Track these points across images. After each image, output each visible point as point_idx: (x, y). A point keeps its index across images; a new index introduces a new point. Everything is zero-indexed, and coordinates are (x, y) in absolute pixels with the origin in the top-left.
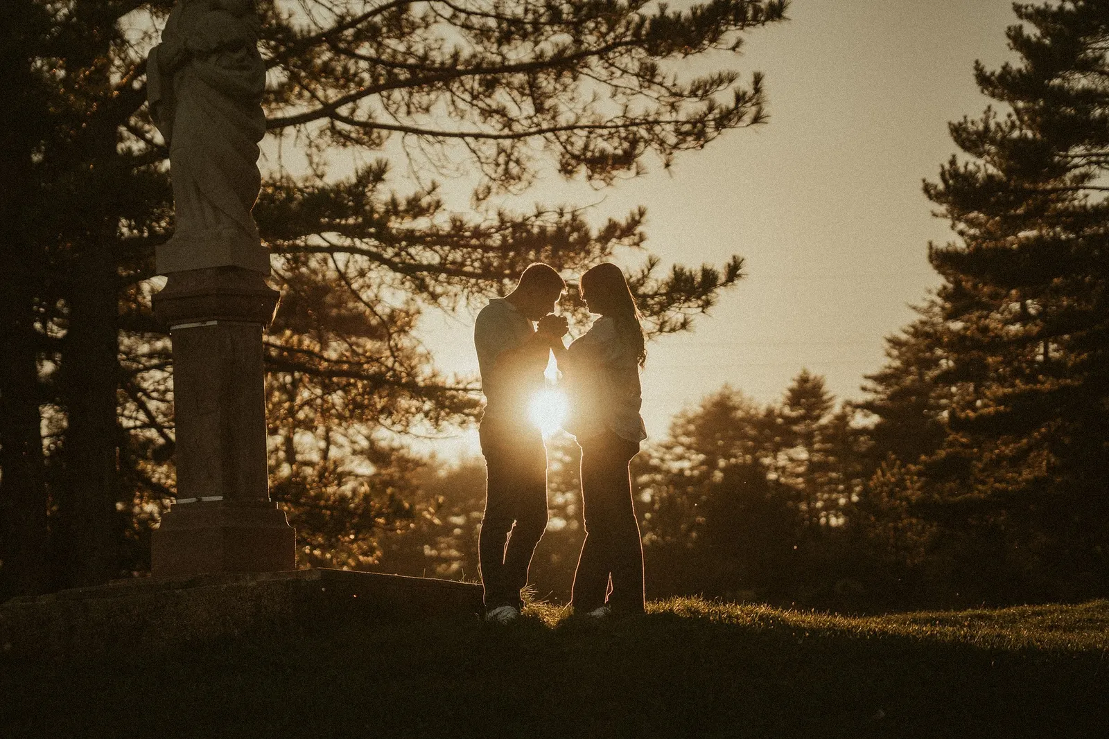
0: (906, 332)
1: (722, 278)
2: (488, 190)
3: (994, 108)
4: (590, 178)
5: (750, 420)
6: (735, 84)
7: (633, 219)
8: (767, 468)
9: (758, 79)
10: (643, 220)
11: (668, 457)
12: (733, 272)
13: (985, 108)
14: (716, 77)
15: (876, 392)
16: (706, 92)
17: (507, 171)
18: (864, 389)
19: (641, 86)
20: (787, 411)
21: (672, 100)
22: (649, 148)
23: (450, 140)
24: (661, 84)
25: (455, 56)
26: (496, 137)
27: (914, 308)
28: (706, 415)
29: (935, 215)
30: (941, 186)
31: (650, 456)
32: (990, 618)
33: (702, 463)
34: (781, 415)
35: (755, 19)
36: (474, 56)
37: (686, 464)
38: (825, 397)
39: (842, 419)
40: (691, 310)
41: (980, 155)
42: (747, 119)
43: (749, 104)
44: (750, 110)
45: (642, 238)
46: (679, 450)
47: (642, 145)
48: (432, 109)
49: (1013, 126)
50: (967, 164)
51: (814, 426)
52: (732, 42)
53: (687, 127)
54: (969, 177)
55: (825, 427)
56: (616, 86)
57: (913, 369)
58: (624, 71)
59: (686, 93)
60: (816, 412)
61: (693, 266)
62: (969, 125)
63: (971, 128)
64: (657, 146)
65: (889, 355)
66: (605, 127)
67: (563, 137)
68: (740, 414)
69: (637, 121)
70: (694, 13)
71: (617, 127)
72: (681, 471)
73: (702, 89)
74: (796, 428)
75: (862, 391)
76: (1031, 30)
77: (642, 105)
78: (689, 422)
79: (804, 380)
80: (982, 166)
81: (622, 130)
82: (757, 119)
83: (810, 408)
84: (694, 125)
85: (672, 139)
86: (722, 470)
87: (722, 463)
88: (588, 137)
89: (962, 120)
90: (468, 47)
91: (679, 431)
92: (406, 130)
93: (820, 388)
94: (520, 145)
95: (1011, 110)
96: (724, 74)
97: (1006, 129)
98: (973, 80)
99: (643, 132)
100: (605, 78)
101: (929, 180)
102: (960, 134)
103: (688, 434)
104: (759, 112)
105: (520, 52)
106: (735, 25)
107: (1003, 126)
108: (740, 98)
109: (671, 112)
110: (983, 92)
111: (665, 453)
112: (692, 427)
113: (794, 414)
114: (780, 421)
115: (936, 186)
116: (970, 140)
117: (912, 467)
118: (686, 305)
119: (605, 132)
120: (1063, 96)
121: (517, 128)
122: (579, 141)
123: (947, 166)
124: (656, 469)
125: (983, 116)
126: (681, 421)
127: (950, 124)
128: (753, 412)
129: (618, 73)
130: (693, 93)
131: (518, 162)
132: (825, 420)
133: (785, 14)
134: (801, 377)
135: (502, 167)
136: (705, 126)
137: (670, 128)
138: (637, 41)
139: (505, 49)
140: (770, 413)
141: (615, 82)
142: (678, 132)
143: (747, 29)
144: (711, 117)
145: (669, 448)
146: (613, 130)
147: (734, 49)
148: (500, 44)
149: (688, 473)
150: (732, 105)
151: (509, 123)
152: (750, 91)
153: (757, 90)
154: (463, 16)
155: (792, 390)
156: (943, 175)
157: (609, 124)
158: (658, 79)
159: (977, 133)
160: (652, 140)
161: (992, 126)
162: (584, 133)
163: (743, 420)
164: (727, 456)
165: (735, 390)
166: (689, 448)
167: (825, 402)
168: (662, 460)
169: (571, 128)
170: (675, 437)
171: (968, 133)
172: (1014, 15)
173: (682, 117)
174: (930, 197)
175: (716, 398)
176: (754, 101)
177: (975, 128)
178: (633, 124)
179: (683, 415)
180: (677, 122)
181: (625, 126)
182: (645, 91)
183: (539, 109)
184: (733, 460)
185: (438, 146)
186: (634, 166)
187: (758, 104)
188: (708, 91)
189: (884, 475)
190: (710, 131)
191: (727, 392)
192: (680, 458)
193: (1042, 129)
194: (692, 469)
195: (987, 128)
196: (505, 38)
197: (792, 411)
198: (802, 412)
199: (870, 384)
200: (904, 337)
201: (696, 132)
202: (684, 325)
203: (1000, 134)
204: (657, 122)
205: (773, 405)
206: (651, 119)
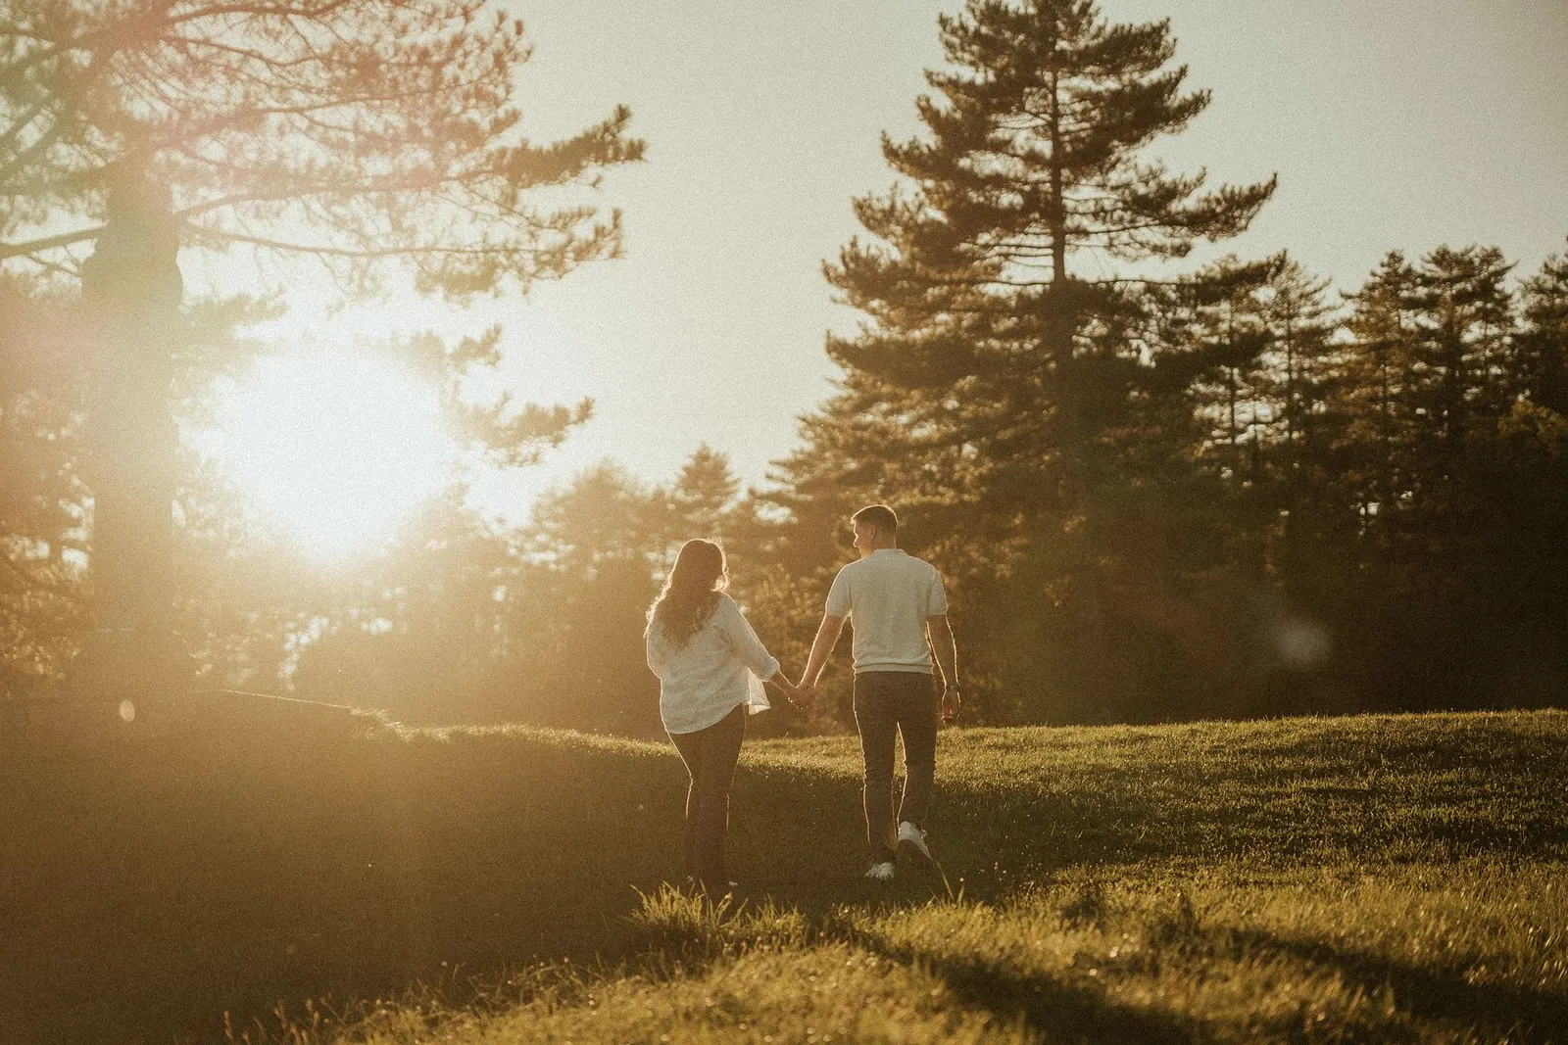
0: (824, 410)
1: (573, 417)
2: (342, 304)
3: (901, 186)
4: (446, 298)
5: (634, 503)
6: (595, 217)
7: (489, 335)
8: (652, 566)
9: (617, 215)
10: (499, 338)
11: (528, 546)
12: (586, 411)
13: (892, 183)
14: (576, 211)
15: (783, 481)
16: (565, 225)
17: (361, 286)
18: (769, 477)
19: (501, 214)
20: (680, 495)
21: (532, 228)
22: (507, 274)
23: (303, 254)
24: (521, 214)
25: (311, 163)
26: (351, 254)
27: (833, 382)
28: (578, 494)
29: (835, 301)
30: (842, 269)
31: (506, 544)
32: (784, 747)
33: (573, 555)
34: (673, 500)
35: (616, 158)
36: (330, 165)
37: (551, 556)
38: (729, 479)
39: (747, 508)
40: (544, 445)
41: (885, 236)
42: (606, 252)
43: (608, 238)
44: (608, 245)
45: (498, 357)
46: (542, 538)
47: (499, 271)
48: (283, 214)
49: (920, 206)
50: (869, 247)
51: (714, 515)
52: (592, 178)
53: (545, 258)
54: (871, 263)
55: (727, 517)
56: (477, 213)
57: (828, 454)
58: (485, 198)
59: (546, 224)
60: (716, 499)
61: (546, 403)
62: (874, 202)
63: (876, 205)
64: (515, 273)
65: (802, 435)
66: (463, 252)
67: (420, 257)
68: (622, 495)
69: (496, 248)
70: (556, 148)
71: (476, 252)
72: (545, 564)
73: (563, 221)
74: (690, 517)
75: (767, 480)
76: (943, 103)
77: (504, 231)
78: (558, 502)
79: (703, 457)
80: (888, 250)
81: (481, 255)
82: (614, 254)
83: (710, 492)
84: (554, 256)
85: (531, 268)
86: (598, 566)
87: (597, 557)
88: (445, 260)
89: (867, 196)
90: (323, 158)
91: (544, 514)
92: (259, 242)
93: (722, 469)
94: (375, 263)
95: (918, 189)
96: (584, 210)
97: (913, 209)
98: (880, 152)
99: (501, 258)
100: (466, 203)
101: (829, 261)
102: (862, 208)
103: (556, 519)
104: (617, 246)
105: (377, 165)
106: (596, 162)
107: (910, 206)
108: (599, 232)
109: (530, 241)
110: (889, 165)
111: (525, 541)
112: (561, 510)
113: (689, 499)
114: (671, 507)
115: (836, 269)
116: (875, 219)
117: (805, 580)
118: (537, 440)
119: (464, 257)
120: (970, 179)
121: (375, 247)
122: (437, 261)
123: (848, 248)
124: (513, 561)
125: (889, 193)
126: (547, 501)
127: (853, 198)
128: (638, 493)
129: (478, 199)
130: (553, 225)
131: (373, 279)
132: (725, 509)
133: (644, 155)
134: (699, 453)
135: (357, 281)
136: (563, 257)
137: (530, 256)
138: (499, 170)
139: (363, 160)
140: (659, 494)
141: (474, 208)
142: (536, 259)
143: (607, 166)
144: (569, 248)
145: (529, 535)
146: (472, 255)
147: (594, 185)
148: (357, 156)
149: (553, 567)
150: (591, 237)
151: (364, 239)
152: (609, 225)
153: (616, 226)
154: (320, 129)
155: (686, 469)
156: (843, 258)
157: (469, 249)
158: (518, 208)
159: (883, 211)
160: (510, 266)
161: (899, 205)
162: (441, 256)
163: (624, 502)
164: (603, 550)
165: (617, 465)
166: (555, 536)
167: (727, 485)
168: (521, 550)
169: (428, 249)
170: (538, 520)
171: (873, 210)
172: (926, 82)
173: (541, 247)
174: (830, 280)
175: (593, 474)
176: (613, 235)
177: (880, 206)
178: (492, 250)
179: (551, 494)
180: (536, 251)
181: (485, 252)
182: (506, 218)
183: (397, 226)
184: (610, 554)
185: (292, 260)
186: (492, 289)
187: (616, 238)
188: (567, 224)
189: (770, 589)
190: (569, 263)
191: (607, 467)
192: (544, 548)
193: (949, 212)
194: (557, 562)
195: (893, 207)
196: (363, 150)
197: (687, 494)
198: (699, 496)
199: (777, 471)
200: (821, 415)
201: (554, 261)
202: (535, 459)
203: (907, 214)
204: (516, 250)
205: (663, 486)
206: (510, 246)
